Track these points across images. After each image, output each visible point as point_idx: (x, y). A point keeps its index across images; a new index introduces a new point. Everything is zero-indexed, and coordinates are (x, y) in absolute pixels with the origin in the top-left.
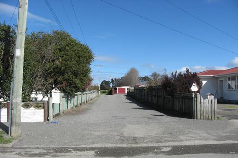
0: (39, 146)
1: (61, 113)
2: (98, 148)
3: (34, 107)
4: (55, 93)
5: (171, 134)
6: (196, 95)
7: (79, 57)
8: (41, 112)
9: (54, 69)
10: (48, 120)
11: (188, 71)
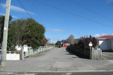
0: (12, 71)
1: (30, 56)
2: (37, 73)
3: (15, 53)
4: (25, 47)
5: (75, 66)
6: (91, 48)
7: (38, 30)
8: (18, 55)
9: (26, 36)
10: (22, 59)
11: (90, 36)
